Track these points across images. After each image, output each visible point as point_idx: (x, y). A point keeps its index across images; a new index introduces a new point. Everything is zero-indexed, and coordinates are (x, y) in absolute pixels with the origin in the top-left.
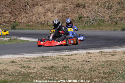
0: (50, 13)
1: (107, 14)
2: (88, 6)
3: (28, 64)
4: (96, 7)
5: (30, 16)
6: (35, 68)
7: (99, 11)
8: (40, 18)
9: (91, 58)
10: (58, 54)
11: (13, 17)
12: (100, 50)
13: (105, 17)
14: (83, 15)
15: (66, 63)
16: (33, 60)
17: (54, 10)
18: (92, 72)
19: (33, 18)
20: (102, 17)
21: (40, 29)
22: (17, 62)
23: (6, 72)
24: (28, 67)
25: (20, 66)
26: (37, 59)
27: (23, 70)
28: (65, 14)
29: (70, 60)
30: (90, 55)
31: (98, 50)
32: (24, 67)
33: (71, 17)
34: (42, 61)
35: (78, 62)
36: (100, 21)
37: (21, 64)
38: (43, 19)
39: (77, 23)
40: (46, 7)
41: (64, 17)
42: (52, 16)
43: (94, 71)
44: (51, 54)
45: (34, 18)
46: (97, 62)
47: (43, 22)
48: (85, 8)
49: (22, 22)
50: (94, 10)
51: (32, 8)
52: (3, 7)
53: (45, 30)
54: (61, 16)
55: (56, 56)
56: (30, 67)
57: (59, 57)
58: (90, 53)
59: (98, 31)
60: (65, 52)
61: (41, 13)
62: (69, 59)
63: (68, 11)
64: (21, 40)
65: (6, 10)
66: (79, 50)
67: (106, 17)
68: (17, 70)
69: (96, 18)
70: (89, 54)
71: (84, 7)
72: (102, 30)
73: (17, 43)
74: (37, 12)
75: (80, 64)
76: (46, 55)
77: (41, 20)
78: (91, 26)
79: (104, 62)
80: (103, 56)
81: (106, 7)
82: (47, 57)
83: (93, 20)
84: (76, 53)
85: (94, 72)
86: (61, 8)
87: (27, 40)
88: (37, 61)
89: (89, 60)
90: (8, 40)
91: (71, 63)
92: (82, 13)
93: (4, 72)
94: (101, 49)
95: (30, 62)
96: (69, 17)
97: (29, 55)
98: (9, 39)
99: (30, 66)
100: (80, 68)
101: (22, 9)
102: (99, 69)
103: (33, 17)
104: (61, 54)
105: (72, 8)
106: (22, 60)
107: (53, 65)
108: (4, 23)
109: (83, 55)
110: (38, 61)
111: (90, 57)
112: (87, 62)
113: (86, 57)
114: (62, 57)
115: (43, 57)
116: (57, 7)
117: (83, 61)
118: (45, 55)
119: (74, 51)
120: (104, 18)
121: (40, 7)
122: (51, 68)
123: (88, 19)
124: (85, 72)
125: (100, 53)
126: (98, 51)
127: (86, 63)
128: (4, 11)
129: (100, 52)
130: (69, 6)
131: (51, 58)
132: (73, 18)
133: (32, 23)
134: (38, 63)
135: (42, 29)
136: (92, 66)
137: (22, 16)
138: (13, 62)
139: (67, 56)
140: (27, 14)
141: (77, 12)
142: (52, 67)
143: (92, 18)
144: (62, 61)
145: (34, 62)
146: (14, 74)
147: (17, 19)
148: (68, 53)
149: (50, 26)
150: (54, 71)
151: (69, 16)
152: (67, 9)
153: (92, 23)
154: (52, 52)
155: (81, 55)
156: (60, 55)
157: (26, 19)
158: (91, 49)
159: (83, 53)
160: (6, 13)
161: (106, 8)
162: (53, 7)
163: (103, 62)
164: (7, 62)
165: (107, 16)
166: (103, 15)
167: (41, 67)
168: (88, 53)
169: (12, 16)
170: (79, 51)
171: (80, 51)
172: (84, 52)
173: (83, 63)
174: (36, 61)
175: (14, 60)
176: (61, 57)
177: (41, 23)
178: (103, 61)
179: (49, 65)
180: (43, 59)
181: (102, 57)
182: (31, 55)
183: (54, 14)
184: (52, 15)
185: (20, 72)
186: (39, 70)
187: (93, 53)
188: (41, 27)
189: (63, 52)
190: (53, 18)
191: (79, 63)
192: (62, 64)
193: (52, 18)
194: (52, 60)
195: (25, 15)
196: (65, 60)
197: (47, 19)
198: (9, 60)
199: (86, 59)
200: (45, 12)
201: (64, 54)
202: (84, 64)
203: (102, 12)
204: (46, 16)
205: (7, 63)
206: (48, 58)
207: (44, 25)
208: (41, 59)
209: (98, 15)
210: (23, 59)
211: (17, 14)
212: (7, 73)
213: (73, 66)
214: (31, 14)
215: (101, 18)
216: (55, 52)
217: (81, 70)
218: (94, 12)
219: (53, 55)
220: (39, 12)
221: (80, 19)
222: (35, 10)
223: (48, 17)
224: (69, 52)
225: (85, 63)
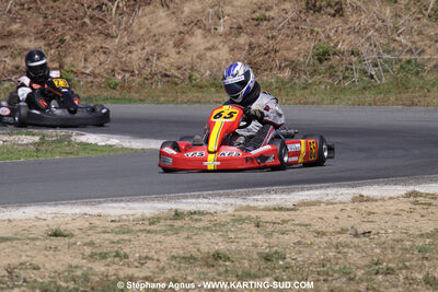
0: (199, 37)
1: (430, 38)
2: (357, 9)
3: (118, 242)
4: (388, 12)
5: (120, 47)
6: (147, 258)
7: (397, 29)
8: (158, 54)
9: (371, 218)
10: (240, 202)
11: (53, 51)
12: (411, 188)
13: (423, 51)
14: (336, 46)
15: (273, 240)
16: (138, 227)
17: (215, 24)
18: (380, 277)
19: (134, 56)
20: (410, 51)
21: (162, 99)
22: (73, 235)
23: (32, 275)
24: (117, 255)
25: (88, 250)
26: (154, 221)
27: (99, 267)
28: (262, 40)
29: (288, 227)
30: (371, 206)
31: (399, 187)
32: (104, 256)
33: (285, 53)
34: (176, 232)
35: (320, 234)
36: (402, 67)
37: (91, 244)
38: (171, 59)
39: (312, 75)
40: (187, 9)
41: (256, 51)
42: (209, 49)
43: (389, 271)
44: (213, 201)
45: (136, 57)
46: (397, 237)
47: (173, 72)
48: (341, 15)
49: (87, 71)
50: (380, 23)
51: (130, 15)
52: (10, 11)
53: (182, 103)
54: (247, 48)
55: (230, 210)
56: (126, 256)
57: (245, 214)
58: (369, 200)
59: (398, 110)
60: (266, 196)
61: (162, 35)
62: (284, 222)
63: (273, 28)
64: (85, 145)
65: (25, 23)
66: (321, 187)
67: (429, 51)
68: (76, 267)
69: (386, 56)
70: (365, 204)
71: (339, 12)
72: (413, 104)
73: (70, 156)
74: (148, 31)
75: (330, 246)
76: (193, 208)
77: (163, 64)
78: (364, 88)
79: (428, 235)
80: (424, 212)
81: (426, 10)
82: (195, 213)
83: (376, 65)
84: (314, 198)
85: (389, 277)
86: (246, 14)
87: (111, 146)
88: (156, 232)
89: (366, 227)
90: (34, 144)
91: (292, 238)
92: (328, 37)
93: (23, 274)
94: (411, 184)
95: (124, 233)
96: (276, 51)
97: (123, 205)
98: (37, 139)
99: (127, 250)
100: (329, 261)
101: (87, 20)
102: (408, 264)
103: (130, 52)
104: (252, 204)
105: (291, 15)
106: (92, 227)
107: (222, 247)
108: (14, 73)
109: (341, 206)
110: (160, 232)
111: (370, 213)
112: (356, 235)
113: (354, 214)
114: (257, 214)
115: (178, 215)
116: (228, 9)
117: (343, 231)
118: (187, 205)
119: (302, 189)
120: (419, 54)
121: (162, 13)
122: (211, 261)
123: (354, 59)
124: (351, 279)
125: (411, 199)
126: (399, 190)
127: (356, 240)
128: (15, 27)
129: (409, 195)
130: (276, 9)
131: (209, 218)
132: (295, 58)
133: (127, 75)
134: (158, 237)
135: (169, 102)
136: (378, 251)
137: (89, 46)
138: (56, 234)
139: (275, 209)
140: (109, 40)
141: (312, 32)
142: (217, 256)
143: (369, 57)
144: (254, 229)
145: (143, 236)
146: (63, 284)
147: (68, 60)
148: (278, 197)
149: (201, 87)
150: (227, 271)
151: (278, 47)
152: (269, 20)
153: (372, 77)
154: (214, 196)
155: (334, 209)
156: (248, 208)
157: (102, 57)
158: (371, 184)
159: (339, 198)
160: (23, 36)
161: (426, 13)
162: (211, 10)
163: (422, 235)
164: (35, 233)
165: (430, 47)
166: (414, 43)
167: (174, 258)
168: (362, 199)
169: (49, 45)
170: (323, 191)
171: (329, 191)
172: (345, 193)
173: (343, 238)
174: (149, 232)
175: (62, 228)
176: (253, 214)
177: (166, 75)
178: (424, 232)
179: (204, 248)
180: (178, 223)
181: (418, 217)
182: (131, 205)
183: (217, 41)
184: (208, 45)
185: (86, 278)
186: (163, 269)
187: (383, 199)
188: (165, 92)
189: (260, 193)
190: (214, 53)
191: (325, 239)
192: (255, 245)
193: (209, 54)
194: (216, 226)
195: (99, 41)
196: (270, 228)
197: (188, 58)
198: (42, 228)
199: (352, 222)
200: (180, 33)
201: (262, 204)
202: (347, 246)
203: (411, 33)
204: (185, 48)
205: (33, 239)
206: (200, 220)
207: (176, 84)
208: (169, 222)
209: (393, 45)
210: (98, 223)
211: (67, 38)
212: (35, 281)
213: (300, 252)
214: (126, 40)
215: (408, 57)
216: (228, 195)
217: (337, 268)
218: (377, 30)
219: (219, 208)
220: (155, 29)
221: (321, 61)
222: (140, 24)
223: (195, 51)
224: (284, 196)
225: (348, 241)
